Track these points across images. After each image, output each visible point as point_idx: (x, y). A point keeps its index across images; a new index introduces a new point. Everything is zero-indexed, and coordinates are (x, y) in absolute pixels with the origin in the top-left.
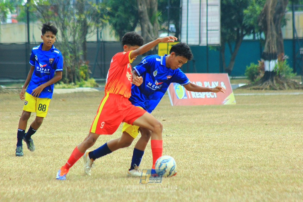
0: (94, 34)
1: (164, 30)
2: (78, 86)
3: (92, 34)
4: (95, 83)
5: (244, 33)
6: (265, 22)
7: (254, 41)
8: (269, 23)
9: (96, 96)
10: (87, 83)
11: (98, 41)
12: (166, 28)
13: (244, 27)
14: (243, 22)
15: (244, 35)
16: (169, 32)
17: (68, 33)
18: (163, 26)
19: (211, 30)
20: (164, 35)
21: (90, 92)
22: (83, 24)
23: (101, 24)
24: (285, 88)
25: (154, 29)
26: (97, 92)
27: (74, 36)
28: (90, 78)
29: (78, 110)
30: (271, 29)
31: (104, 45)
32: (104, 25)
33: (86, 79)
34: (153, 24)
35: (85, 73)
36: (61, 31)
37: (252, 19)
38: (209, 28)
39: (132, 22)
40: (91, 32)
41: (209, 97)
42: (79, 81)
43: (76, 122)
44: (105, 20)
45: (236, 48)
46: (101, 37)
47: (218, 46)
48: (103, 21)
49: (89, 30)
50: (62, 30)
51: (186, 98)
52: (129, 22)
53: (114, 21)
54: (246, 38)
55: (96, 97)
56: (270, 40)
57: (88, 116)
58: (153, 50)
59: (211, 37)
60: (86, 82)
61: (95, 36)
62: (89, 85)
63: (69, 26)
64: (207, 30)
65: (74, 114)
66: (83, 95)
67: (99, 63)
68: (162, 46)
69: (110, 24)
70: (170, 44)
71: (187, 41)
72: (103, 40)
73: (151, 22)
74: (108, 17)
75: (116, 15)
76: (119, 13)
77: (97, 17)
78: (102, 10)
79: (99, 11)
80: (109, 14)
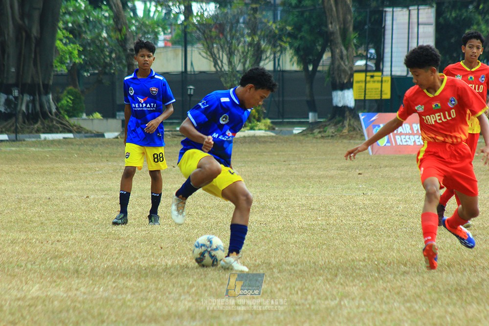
0: (270, 61)
1: (361, 57)
2: (248, 128)
3: (267, 61)
4: (271, 125)
9: (272, 141)
10: (260, 125)
11: (275, 70)
12: (365, 54)
16: (366, 58)
17: (236, 59)
18: (361, 51)
20: (361, 63)
21: (264, 137)
22: (256, 47)
23: (279, 48)
25: (349, 55)
26: (273, 136)
27: (244, 64)
28: (264, 118)
29: (249, 160)
31: (283, 76)
32: (283, 50)
33: (259, 120)
34: (347, 49)
35: (258, 111)
36: (228, 57)
39: (319, 45)
40: (266, 58)
41: (419, 144)
42: (250, 122)
43: (245, 175)
44: (285, 42)
46: (279, 65)
48: (282, 44)
49: (264, 57)
50: (229, 55)
51: (389, 144)
52: (316, 46)
53: (296, 44)
55: (271, 142)
57: (261, 168)
58: (347, 83)
60: (258, 123)
61: (272, 63)
62: (263, 127)
63: (238, 51)
65: (243, 165)
66: (255, 140)
67: (277, 99)
68: (358, 77)
69: (291, 48)
70: (369, 74)
71: (391, 71)
72: (281, 69)
73: (344, 46)
74: (289, 39)
75: (299, 36)
76: (302, 34)
77: (274, 39)
78: (281, 30)
79: (277, 31)
80: (290, 35)
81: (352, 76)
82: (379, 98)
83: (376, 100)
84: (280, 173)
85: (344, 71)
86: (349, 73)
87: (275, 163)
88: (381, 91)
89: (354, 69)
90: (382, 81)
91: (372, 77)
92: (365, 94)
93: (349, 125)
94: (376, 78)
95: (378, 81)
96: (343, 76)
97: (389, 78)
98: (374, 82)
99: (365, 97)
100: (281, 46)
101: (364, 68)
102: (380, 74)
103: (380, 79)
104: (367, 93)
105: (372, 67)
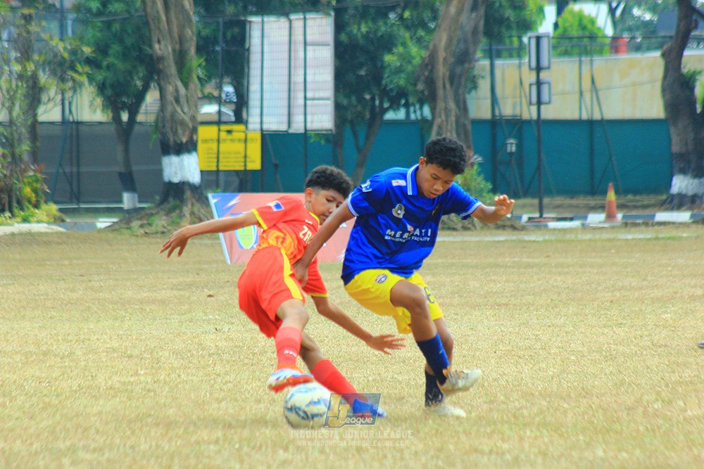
0: (55, 105)
1: (210, 99)
2: (19, 219)
3: (50, 105)
4: (58, 214)
5: (386, 105)
6: (431, 82)
7: (407, 122)
8: (440, 84)
9: (60, 241)
10: (40, 213)
11: (64, 122)
12: (216, 93)
13: (385, 93)
14: (384, 82)
15: (386, 110)
16: (219, 100)
18: (210, 89)
19: (313, 99)
20: (210, 109)
21: (46, 234)
22: (31, 82)
23: (70, 84)
24: (474, 226)
25: (189, 95)
26: (61, 233)
27: (10, 110)
28: (46, 202)
29: (20, 273)
30: (445, 97)
31: (77, 130)
32: (77, 87)
33: (37, 206)
34: (186, 85)
35: (35, 191)
37: (403, 75)
38: (309, 95)
39: (139, 78)
40: (49, 100)
42: (22, 209)
43: (14, 300)
44: (80, 74)
45: (367, 138)
46: (70, 112)
47: (330, 132)
48: (76, 76)
49: (44, 98)
52: (132, 78)
53: (99, 77)
54: (390, 116)
55: (59, 244)
56: (443, 121)
57: (41, 287)
58: (187, 142)
59: (313, 114)
60: (36, 211)
61: (58, 110)
62: (45, 218)
64: (305, 98)
65: (10, 282)
66: (30, 239)
67: (67, 170)
68: (205, 133)
69: (90, 83)
70: (224, 127)
71: (261, 123)
72: (76, 118)
73: (182, 80)
74: (87, 69)
75: (105, 64)
76: (111, 59)
77: (62, 68)
78: (74, 52)
79: (66, 55)
80: (89, 61)
81: (194, 130)
82: (242, 168)
83: (237, 172)
84: (75, 295)
85: (183, 123)
86: (191, 125)
87: (65, 278)
88: (245, 156)
89: (200, 119)
90: (246, 141)
91: (229, 132)
92: (218, 161)
93: (192, 213)
94: (236, 135)
95: (239, 140)
96: (180, 131)
97: (258, 136)
98: (232, 140)
99: (218, 166)
100: (74, 80)
101: (216, 118)
102: (241, 127)
103: (242, 136)
104: (221, 160)
105: (229, 115)
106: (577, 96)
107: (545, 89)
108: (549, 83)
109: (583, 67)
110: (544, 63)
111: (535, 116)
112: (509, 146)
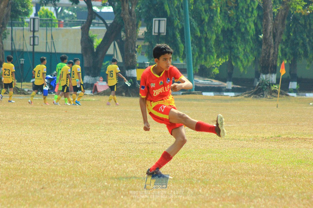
106: (45, 43)
107: (36, 39)
108: (38, 37)
109: (48, 31)
110: (36, 29)
111: (32, 50)
112: (21, 61)
